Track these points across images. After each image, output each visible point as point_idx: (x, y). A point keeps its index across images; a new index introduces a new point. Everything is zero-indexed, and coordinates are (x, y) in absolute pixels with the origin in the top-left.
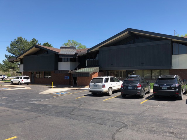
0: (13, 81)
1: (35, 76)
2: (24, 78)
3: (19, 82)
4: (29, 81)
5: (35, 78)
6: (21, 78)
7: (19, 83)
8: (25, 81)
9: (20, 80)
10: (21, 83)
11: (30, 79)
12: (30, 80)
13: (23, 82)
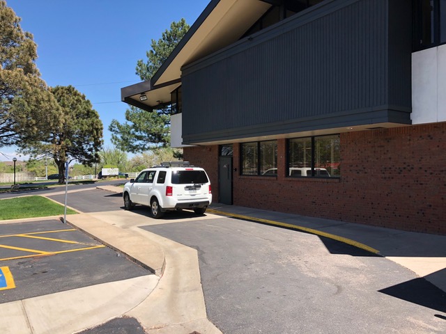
0: (129, 190)
1: (236, 164)
2: (180, 178)
3: (154, 199)
4: (204, 193)
5: (236, 174)
6: (162, 178)
7: (155, 207)
8: (181, 194)
9: (157, 189)
10: (162, 204)
11: (209, 183)
12: (211, 188)
13: (172, 201)
